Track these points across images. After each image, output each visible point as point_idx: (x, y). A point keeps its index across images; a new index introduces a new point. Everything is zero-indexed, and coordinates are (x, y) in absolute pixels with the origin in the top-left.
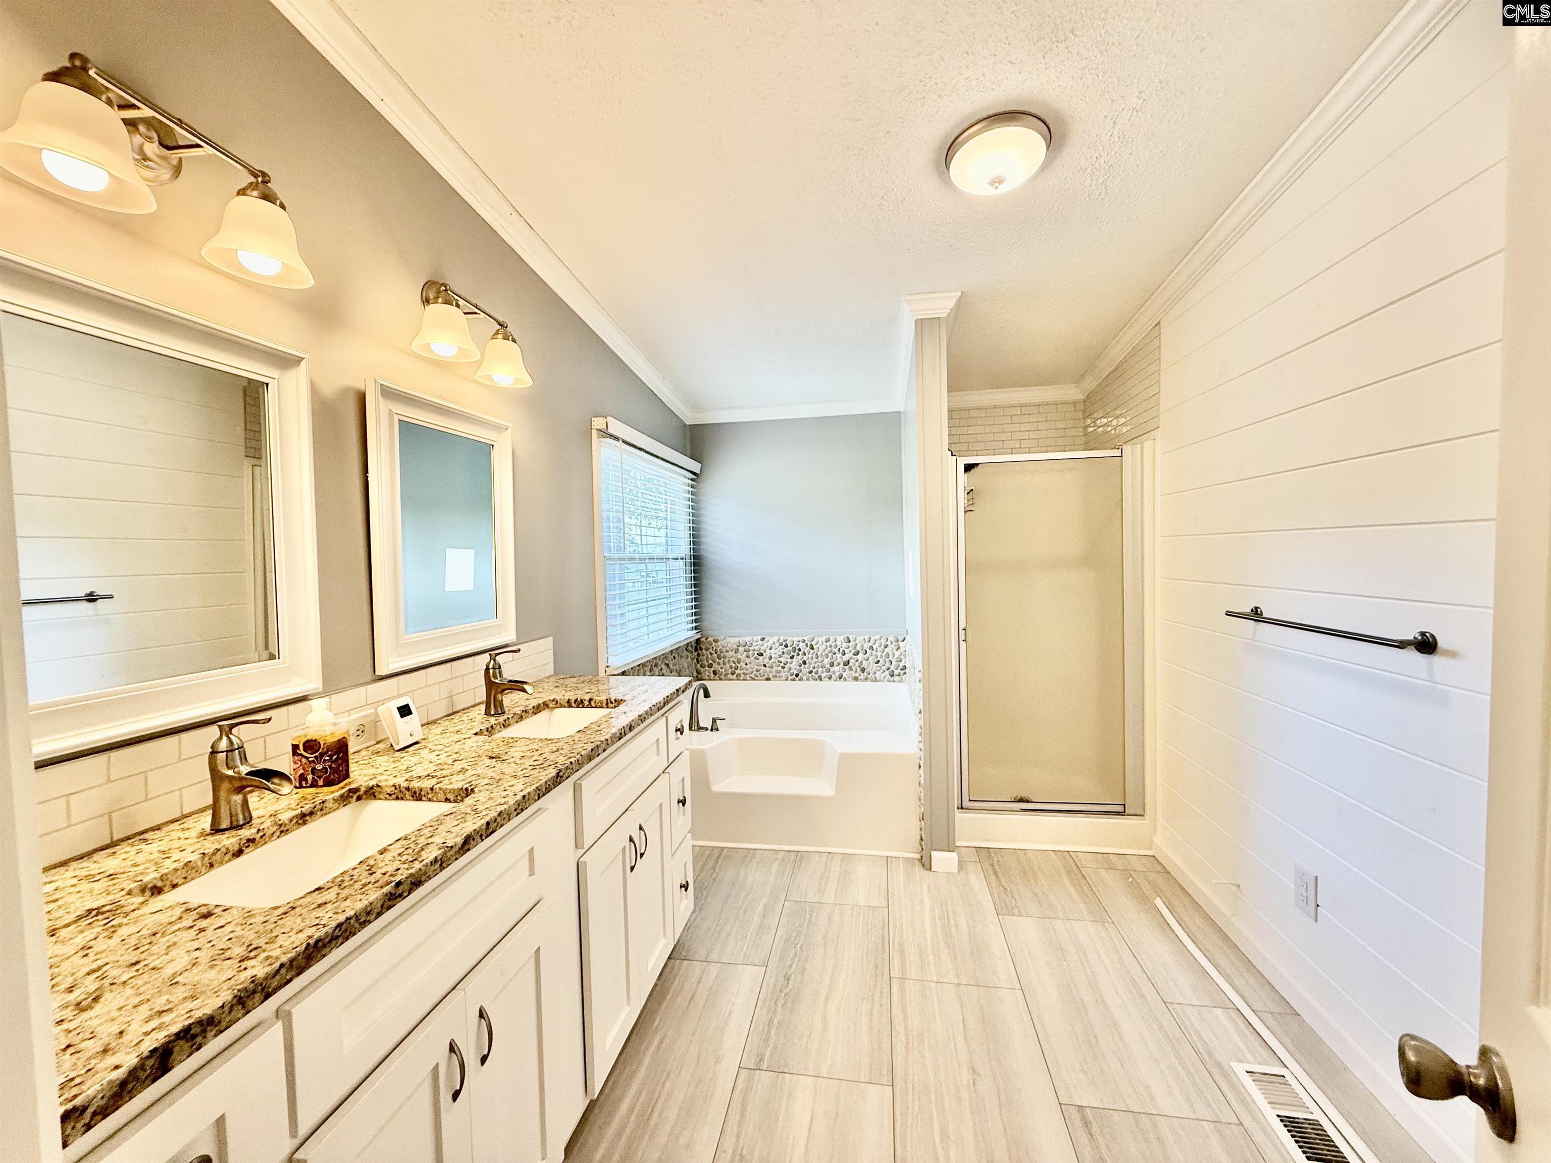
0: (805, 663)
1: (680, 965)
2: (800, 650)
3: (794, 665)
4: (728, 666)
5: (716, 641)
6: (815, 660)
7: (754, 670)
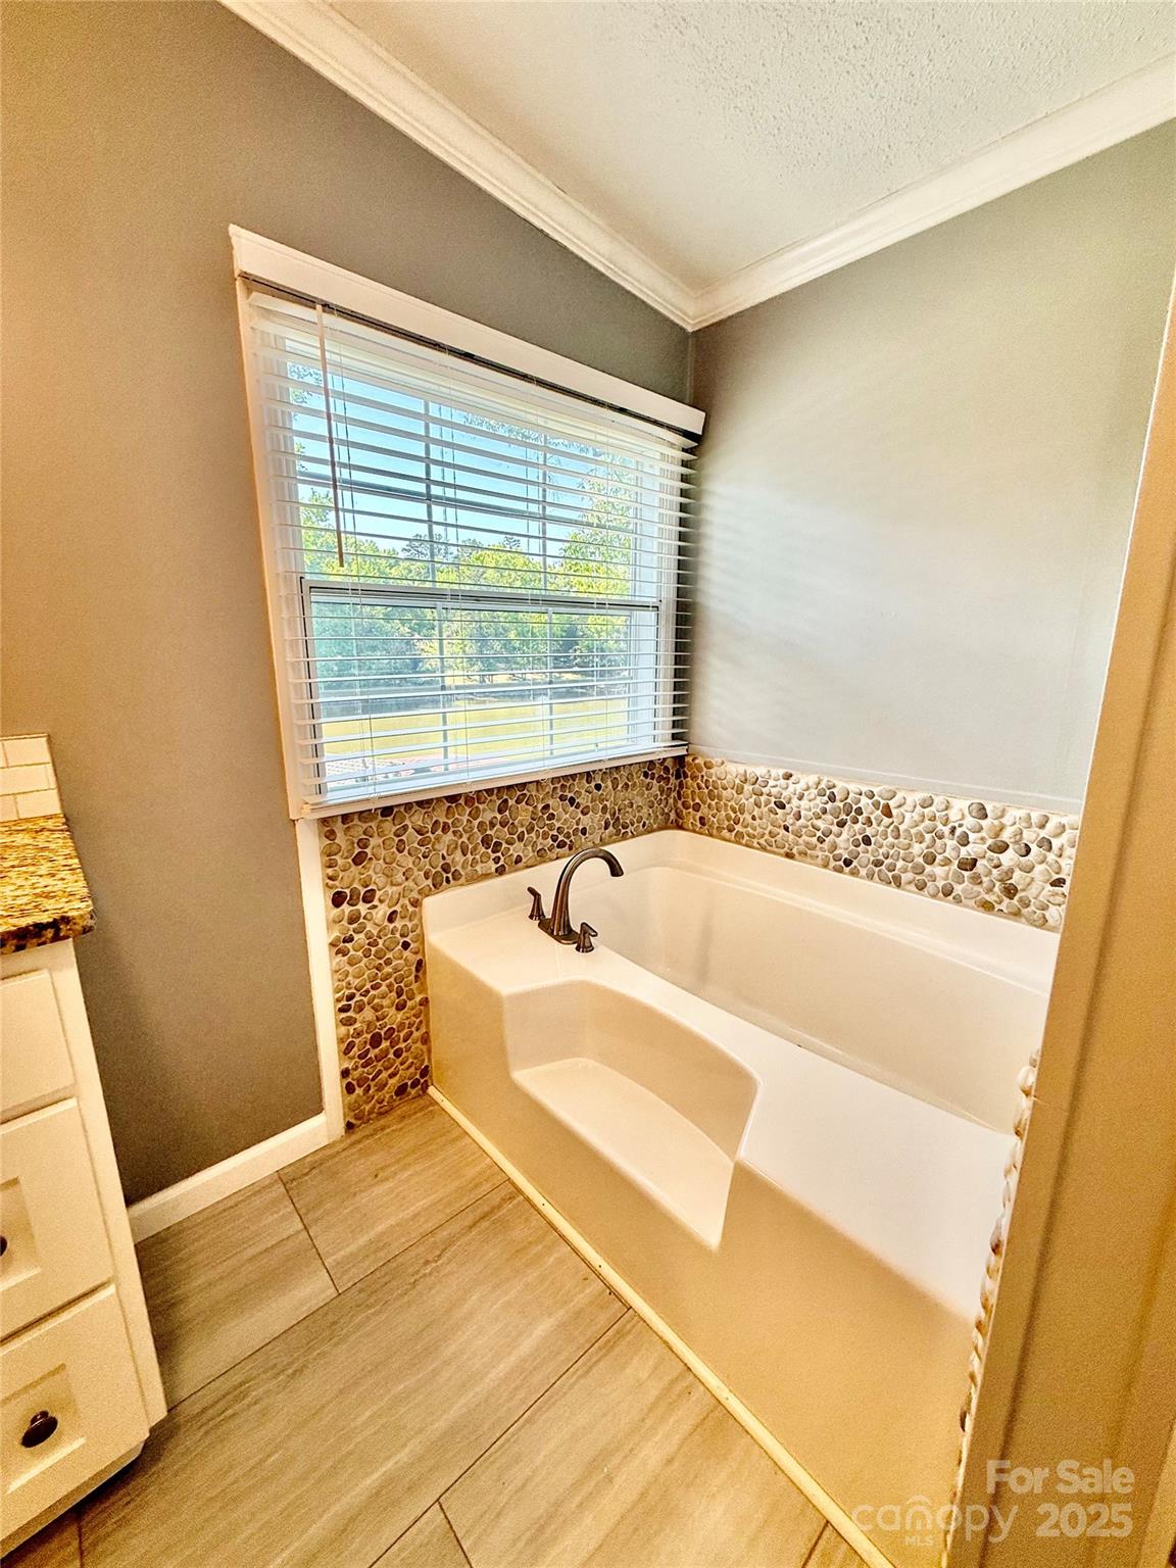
2: (859, 811)
3: (844, 840)
6: (891, 839)
7: (767, 832)
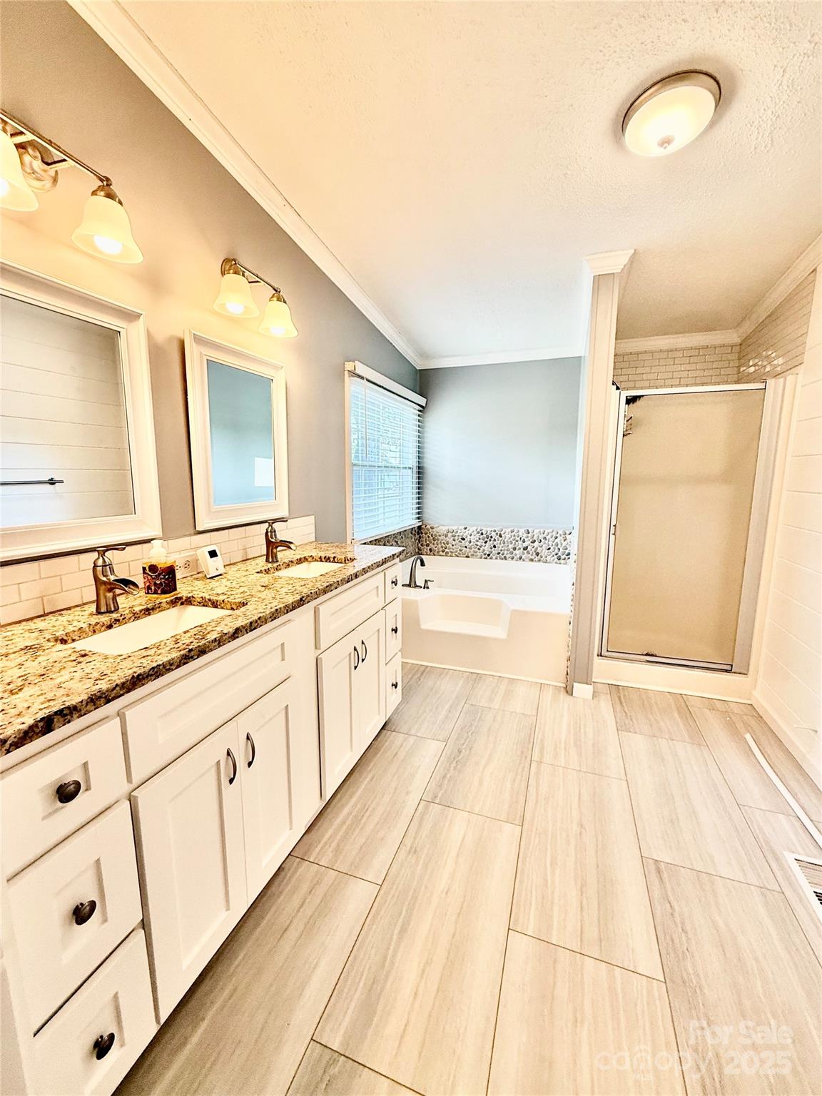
0: (495, 547)
1: (390, 735)
2: (491, 537)
3: (487, 548)
4: (440, 546)
5: (432, 528)
6: (502, 545)
7: (458, 550)
